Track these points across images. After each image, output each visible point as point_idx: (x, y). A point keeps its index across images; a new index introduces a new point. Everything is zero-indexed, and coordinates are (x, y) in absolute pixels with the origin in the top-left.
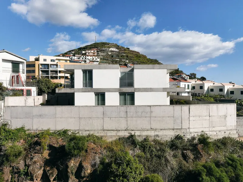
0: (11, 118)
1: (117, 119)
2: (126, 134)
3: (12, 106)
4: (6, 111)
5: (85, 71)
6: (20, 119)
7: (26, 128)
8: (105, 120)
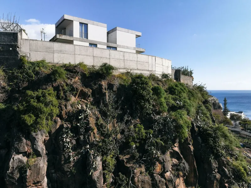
0: (30, 51)
1: (118, 60)
2: (125, 71)
3: (31, 40)
4: (23, 44)
5: (81, 24)
6: (40, 52)
7: (47, 61)
8: (111, 60)
